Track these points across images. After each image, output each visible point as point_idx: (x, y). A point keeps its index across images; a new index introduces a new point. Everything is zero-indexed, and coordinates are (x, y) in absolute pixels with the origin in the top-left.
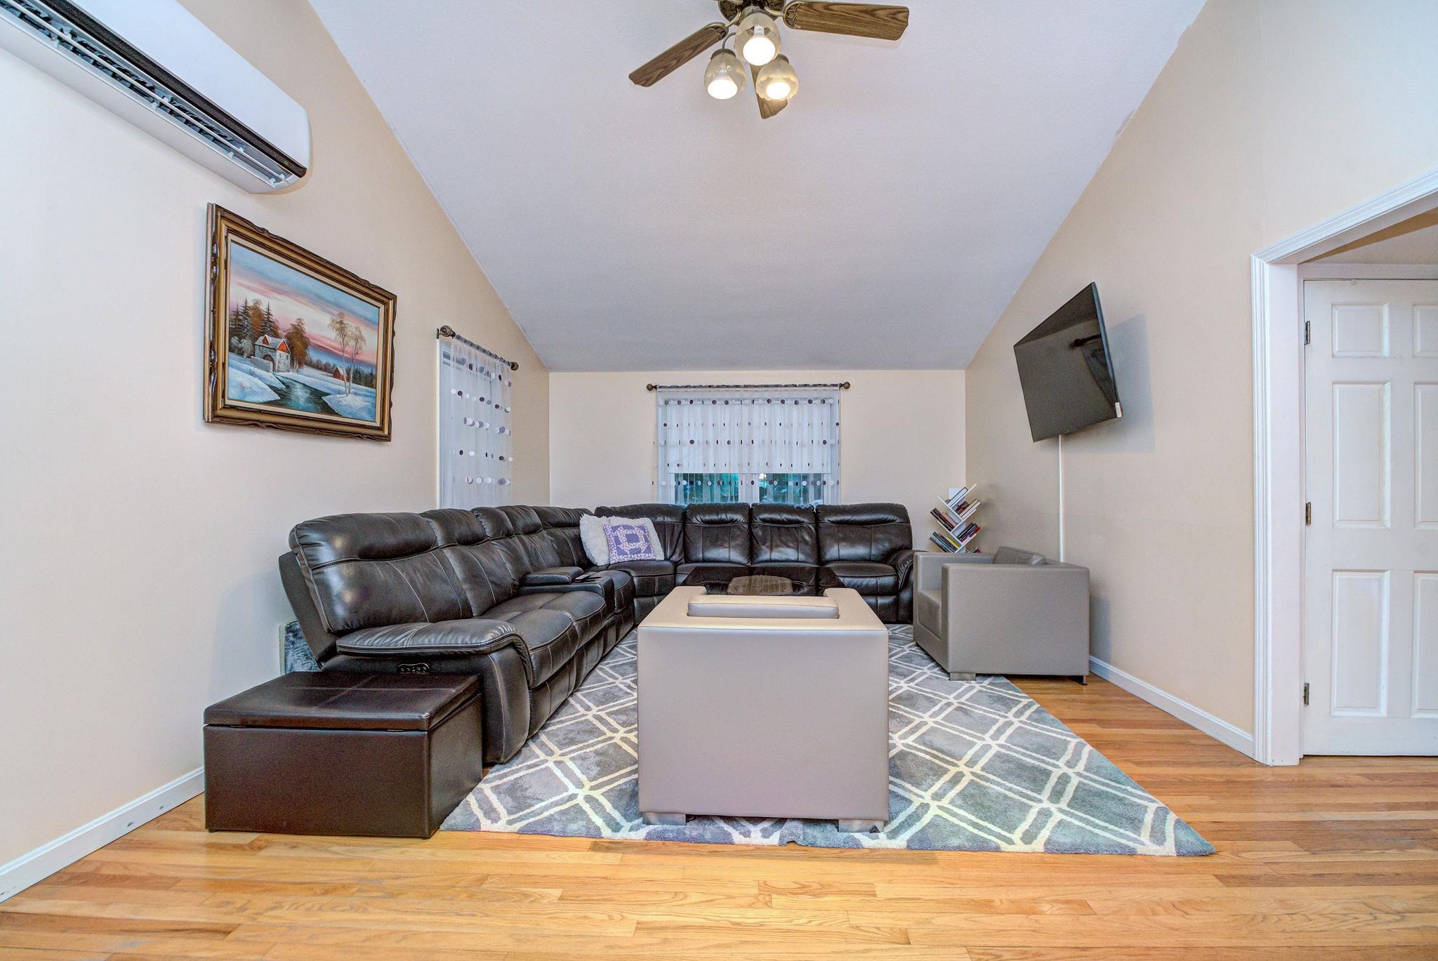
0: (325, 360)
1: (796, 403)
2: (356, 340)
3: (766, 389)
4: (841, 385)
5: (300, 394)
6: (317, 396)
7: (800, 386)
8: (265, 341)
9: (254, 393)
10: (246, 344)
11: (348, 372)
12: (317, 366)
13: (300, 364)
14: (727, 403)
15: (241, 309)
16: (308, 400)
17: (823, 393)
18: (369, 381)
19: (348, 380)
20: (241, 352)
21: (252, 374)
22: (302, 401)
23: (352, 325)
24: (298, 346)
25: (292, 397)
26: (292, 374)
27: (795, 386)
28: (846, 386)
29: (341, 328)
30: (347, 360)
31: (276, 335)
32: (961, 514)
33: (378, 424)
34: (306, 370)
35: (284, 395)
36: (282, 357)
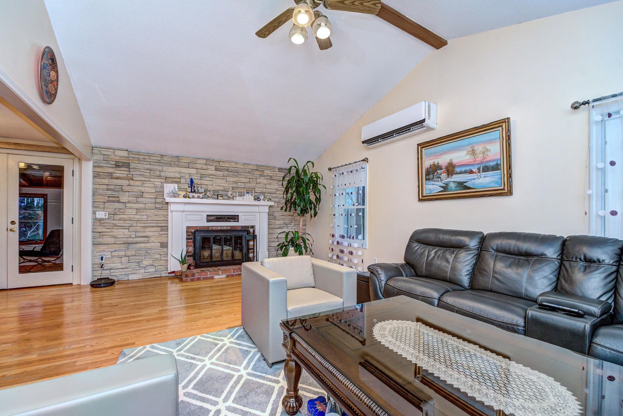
0: (463, 169)
2: (484, 153)
5: (452, 185)
8: (437, 173)
9: (434, 190)
10: (431, 176)
11: (479, 169)
12: (461, 173)
13: (452, 175)
15: (429, 167)
16: (456, 187)
18: (496, 168)
19: (479, 172)
20: (429, 179)
21: (433, 184)
22: (453, 188)
23: (479, 149)
24: (450, 169)
25: (449, 188)
26: (449, 180)
29: (473, 152)
30: (477, 164)
31: (441, 169)
33: (502, 188)
34: (454, 176)
35: (445, 188)
36: (444, 176)
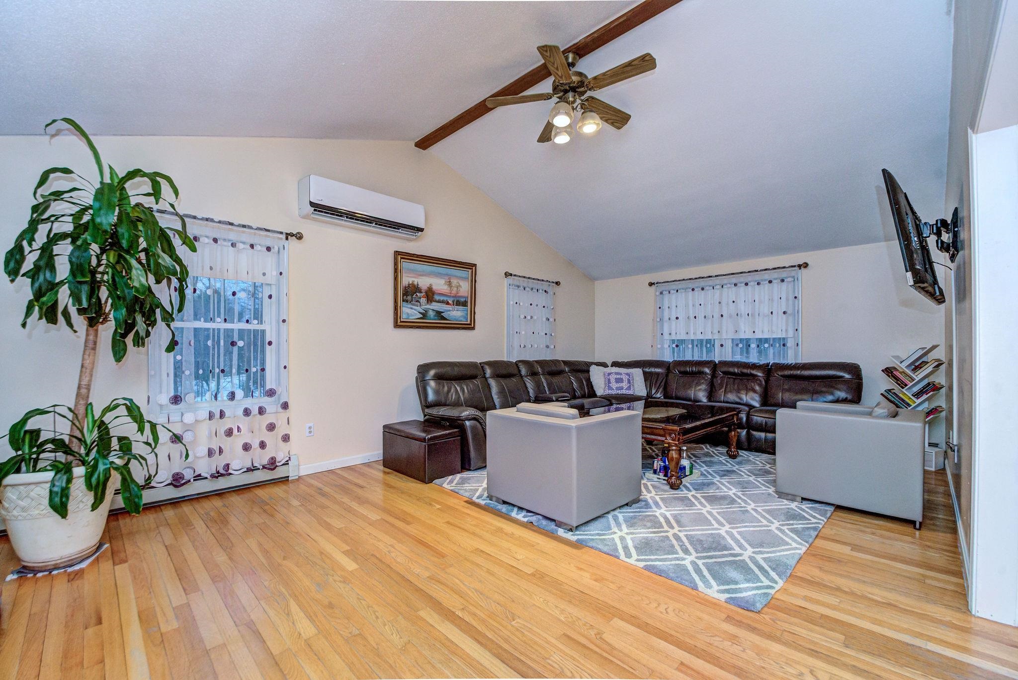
0: (442, 298)
1: (758, 284)
2: (457, 288)
3: (732, 276)
4: (800, 266)
5: (431, 314)
6: (439, 314)
7: (761, 270)
8: (417, 295)
9: (412, 315)
10: (409, 298)
11: (453, 302)
12: (439, 302)
13: (431, 302)
14: (703, 289)
15: (407, 285)
16: (435, 316)
17: (783, 274)
18: (464, 304)
19: (453, 305)
20: (407, 301)
21: (412, 308)
22: (432, 316)
23: (455, 282)
24: (430, 295)
25: (428, 315)
26: (428, 306)
27: (757, 271)
28: (806, 265)
29: (450, 284)
30: (453, 297)
31: (421, 292)
32: (916, 374)
33: (469, 322)
34: (434, 303)
35: (424, 315)
36: (423, 300)
